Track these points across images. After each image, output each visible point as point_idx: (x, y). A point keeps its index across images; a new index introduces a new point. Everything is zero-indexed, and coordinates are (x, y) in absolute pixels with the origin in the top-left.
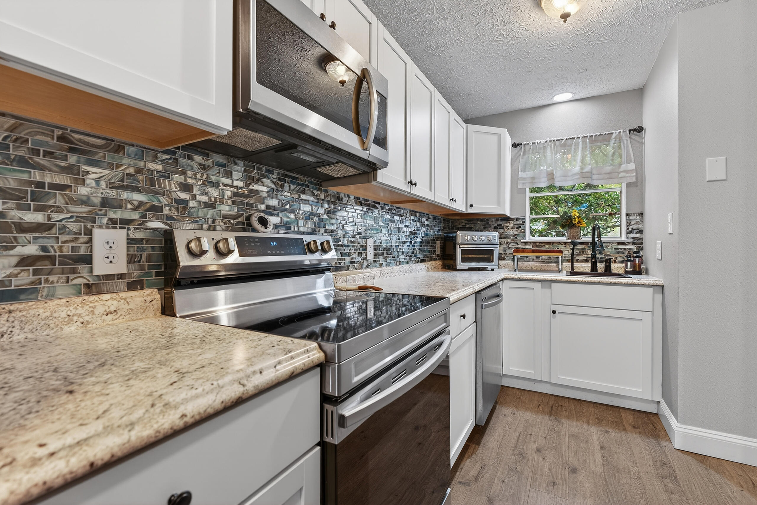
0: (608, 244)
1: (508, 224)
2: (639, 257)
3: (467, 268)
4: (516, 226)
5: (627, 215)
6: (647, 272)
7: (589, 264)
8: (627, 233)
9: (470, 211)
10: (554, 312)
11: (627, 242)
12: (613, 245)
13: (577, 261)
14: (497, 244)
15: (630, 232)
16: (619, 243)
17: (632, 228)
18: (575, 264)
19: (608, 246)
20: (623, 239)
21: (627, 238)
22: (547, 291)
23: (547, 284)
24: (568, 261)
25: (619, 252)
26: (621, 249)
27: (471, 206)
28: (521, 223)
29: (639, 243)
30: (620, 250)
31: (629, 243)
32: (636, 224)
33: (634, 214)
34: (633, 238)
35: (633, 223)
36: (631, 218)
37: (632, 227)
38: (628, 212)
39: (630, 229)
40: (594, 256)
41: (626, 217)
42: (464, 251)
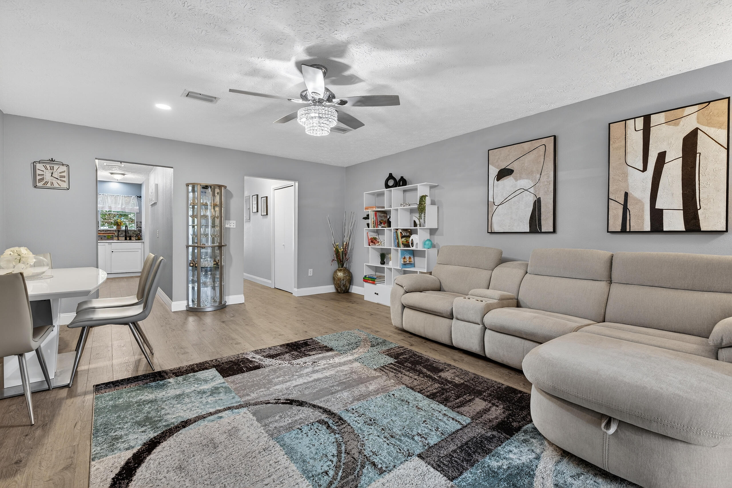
2: (140, 235)
5: (137, 222)
6: (142, 240)
7: (124, 238)
8: (136, 228)
10: (113, 252)
12: (132, 231)
13: (120, 237)
16: (134, 231)
17: (138, 226)
18: (119, 238)
19: (130, 232)
20: (136, 230)
22: (110, 246)
23: (110, 243)
24: (116, 237)
25: (134, 233)
29: (140, 231)
34: (138, 229)
40: (126, 235)
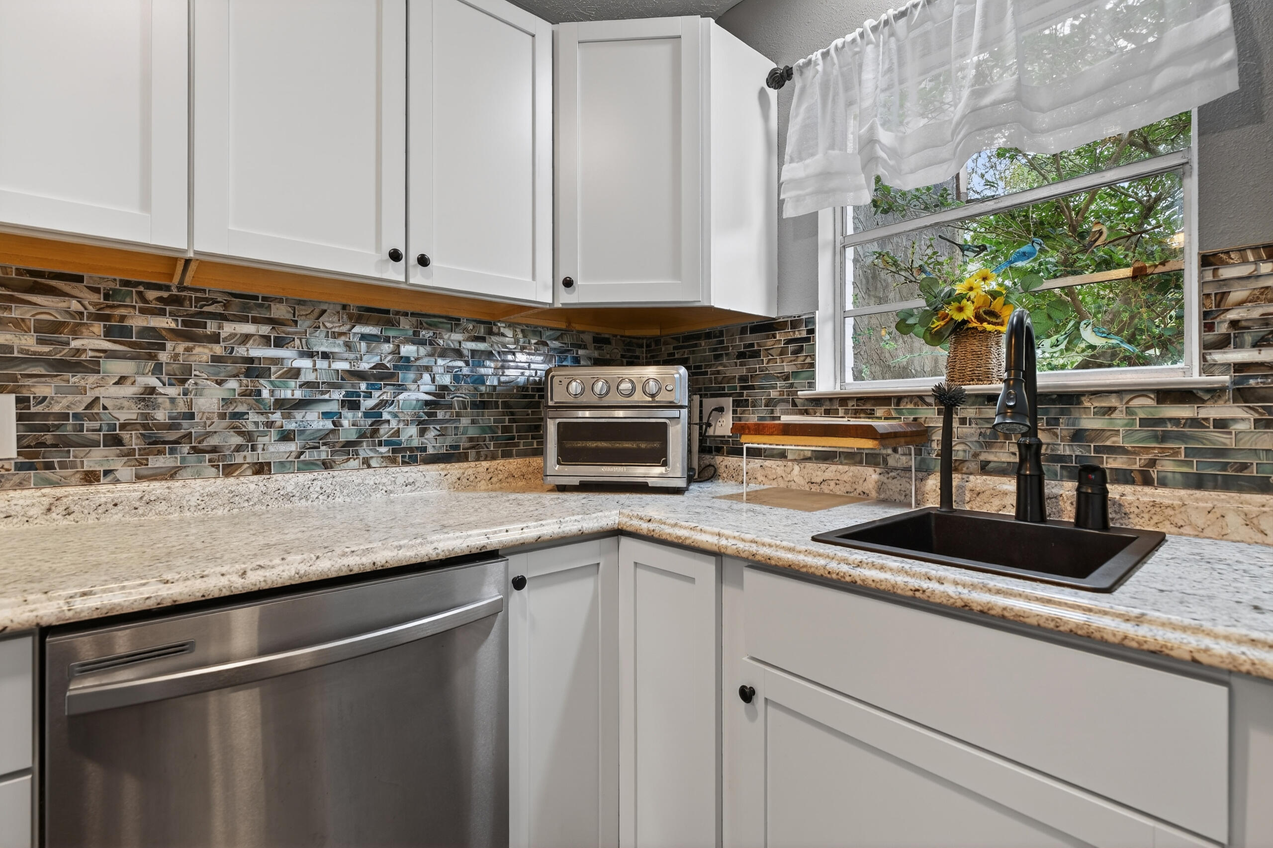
0: (1113, 401)
1: (770, 342)
3: (576, 481)
4: (791, 347)
5: (1206, 261)
8: (1207, 347)
9: (567, 298)
11: (1208, 391)
12: (1132, 403)
14: (682, 407)
15: (1222, 343)
16: (1168, 396)
17: (1234, 324)
19: (1111, 410)
20: (1192, 374)
21: (1207, 368)
25: (1164, 437)
26: (1176, 421)
27: (568, 283)
28: (804, 334)
30: (1169, 427)
31: (1215, 393)
32: (1252, 300)
33: (1241, 251)
34: (1240, 367)
35: (1237, 294)
36: (1226, 273)
37: (1233, 315)
38: (1208, 251)
39: (1222, 329)
40: (1029, 453)
41: (1201, 273)
42: (567, 432)
